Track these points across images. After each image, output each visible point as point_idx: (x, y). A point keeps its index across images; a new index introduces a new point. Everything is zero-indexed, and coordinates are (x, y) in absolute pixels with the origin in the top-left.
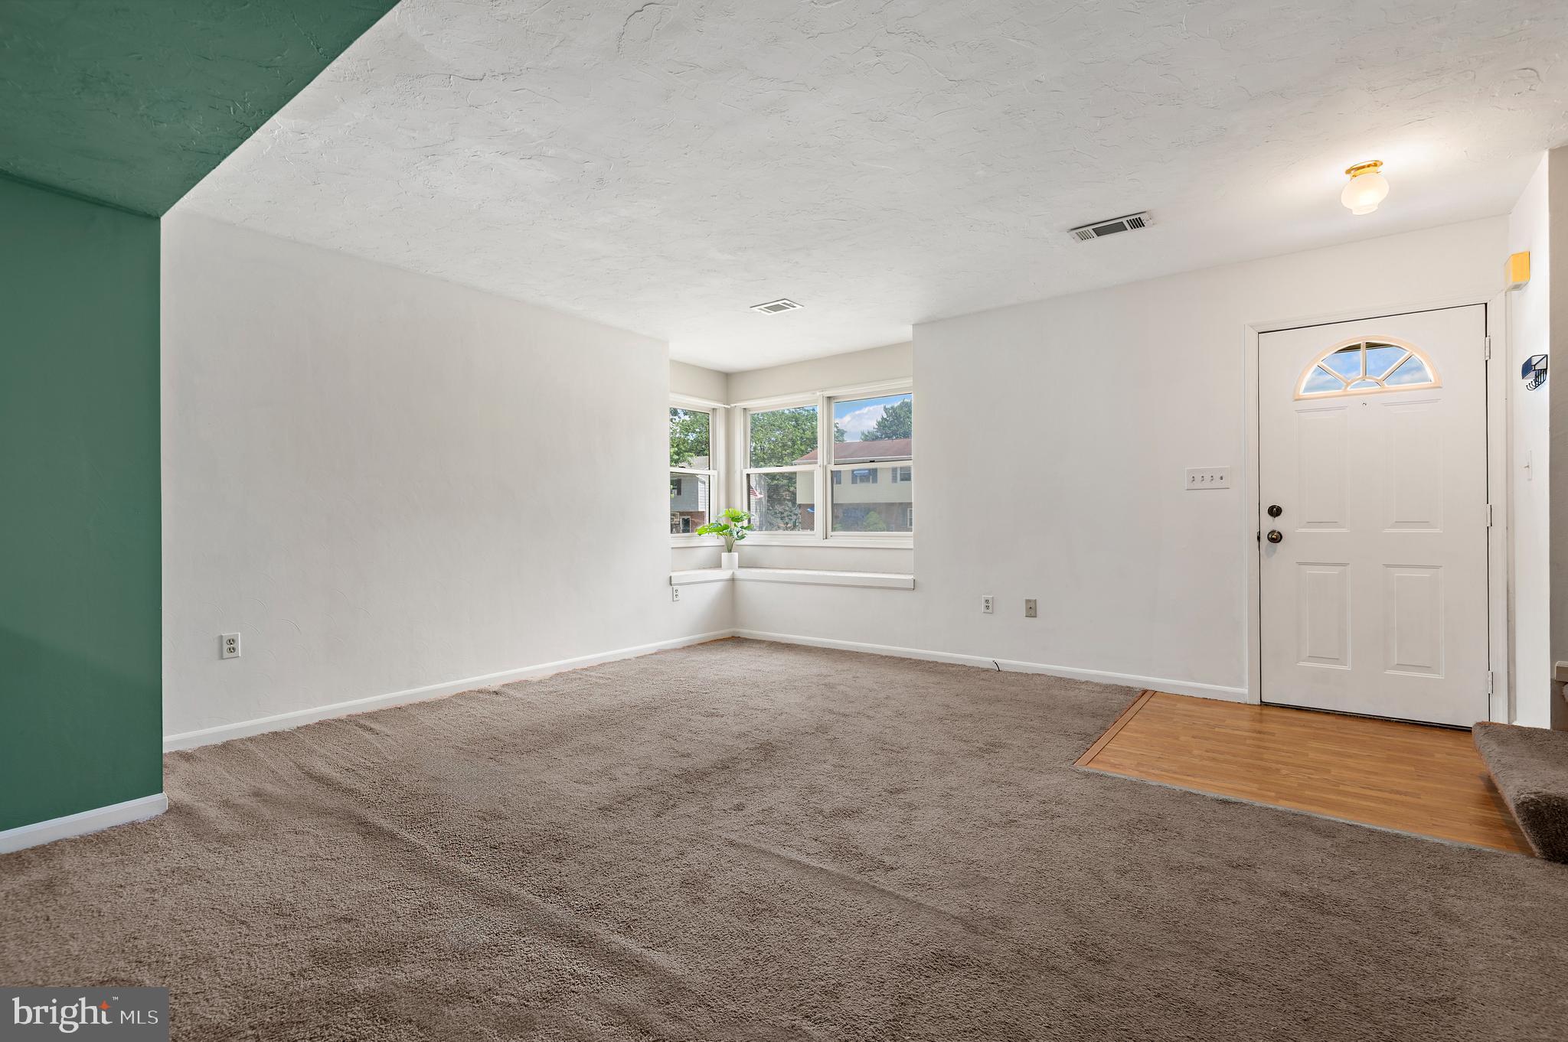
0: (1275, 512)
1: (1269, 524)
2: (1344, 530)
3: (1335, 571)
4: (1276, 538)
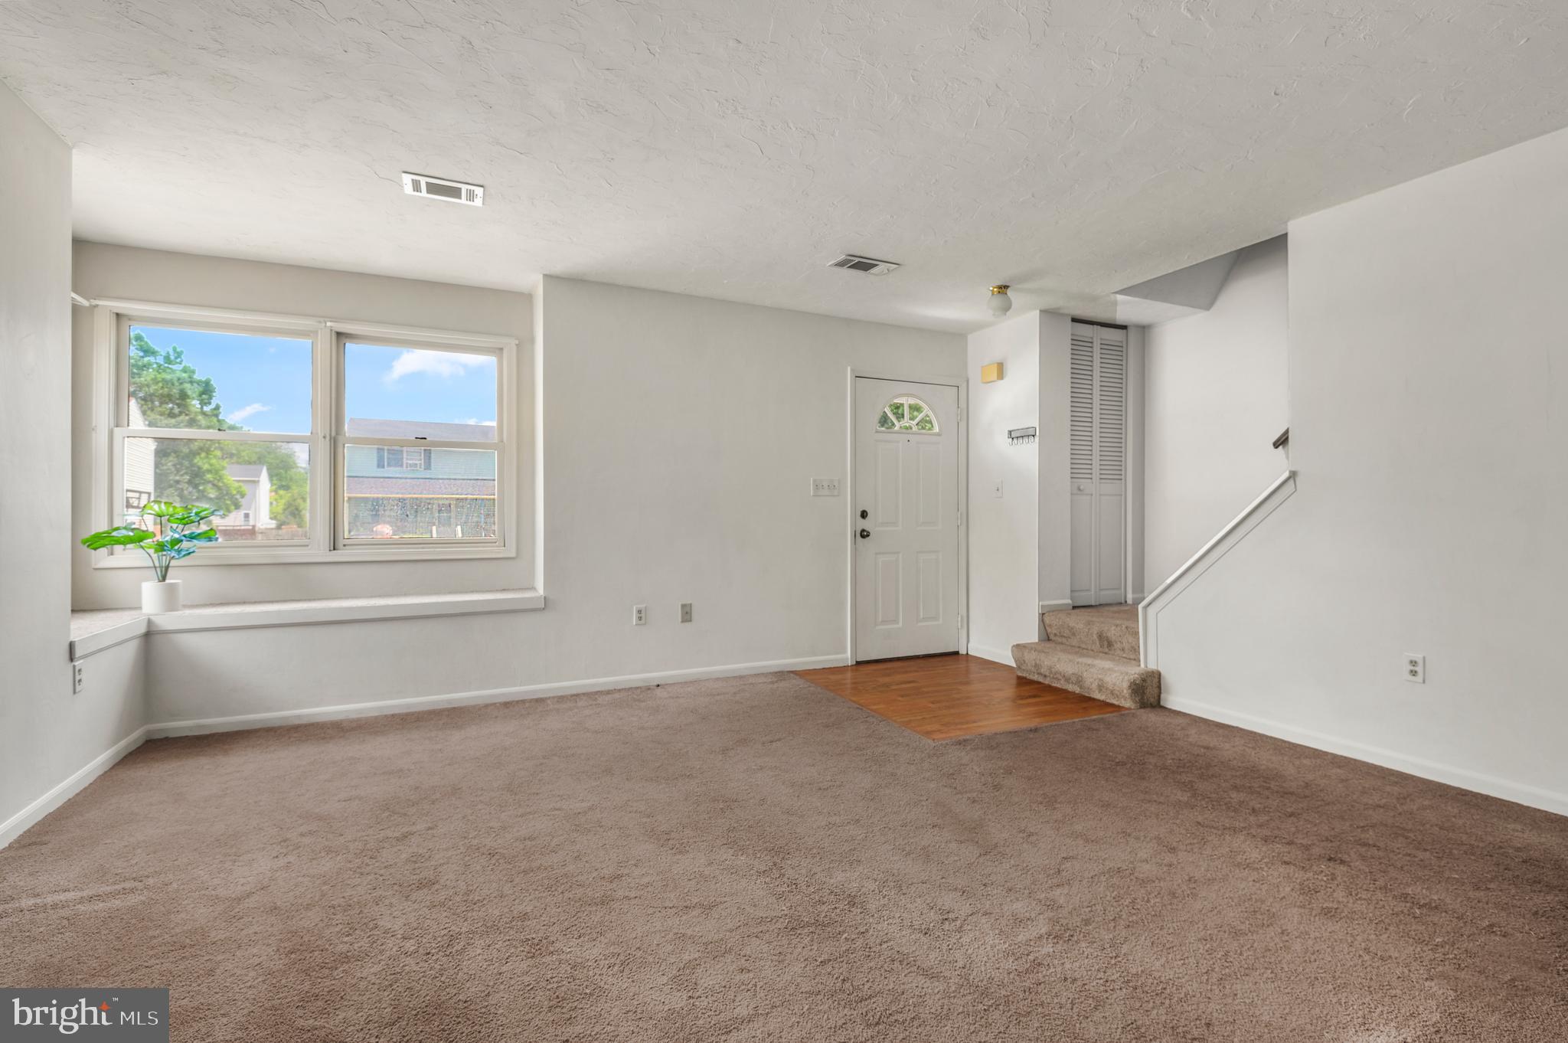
0: (864, 514)
1: (861, 523)
2: (897, 529)
3: (894, 558)
4: (865, 535)
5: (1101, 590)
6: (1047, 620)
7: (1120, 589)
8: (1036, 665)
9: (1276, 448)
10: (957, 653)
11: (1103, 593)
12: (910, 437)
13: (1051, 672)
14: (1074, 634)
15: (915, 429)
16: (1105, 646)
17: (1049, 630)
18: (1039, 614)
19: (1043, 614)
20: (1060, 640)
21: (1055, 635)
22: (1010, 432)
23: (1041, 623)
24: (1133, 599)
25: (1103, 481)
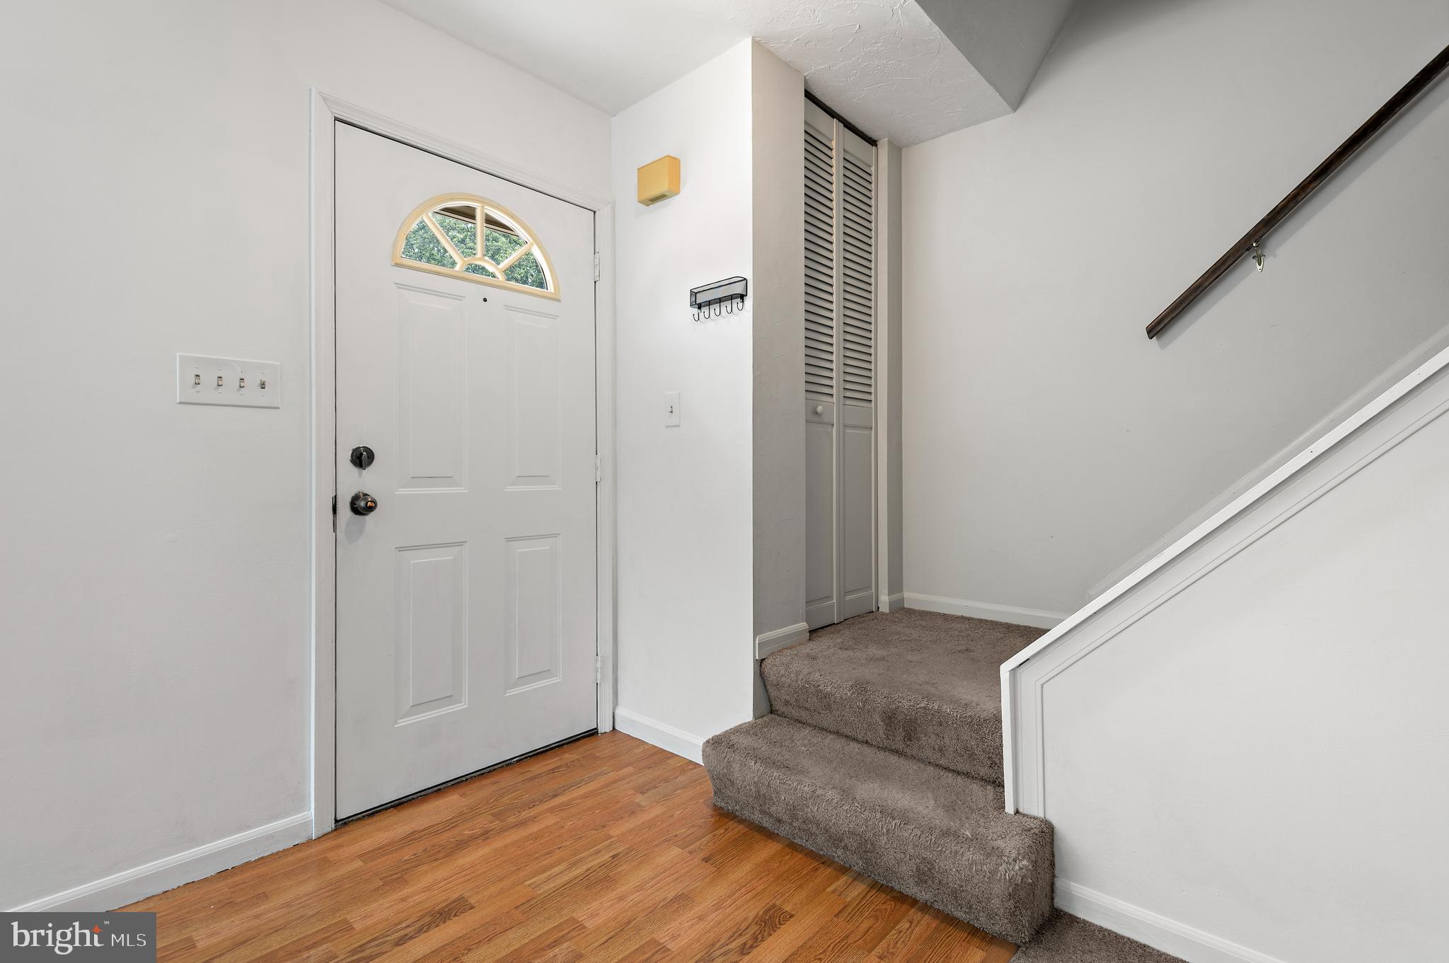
0: (362, 458)
1: (353, 481)
2: (461, 490)
3: (446, 556)
4: (362, 506)
5: (846, 593)
6: (771, 670)
7: (869, 587)
8: (758, 796)
9: (1151, 338)
10: (593, 733)
11: (849, 597)
12: (489, 292)
13: (794, 817)
14: (828, 707)
15: (501, 277)
16: (899, 738)
17: (773, 693)
18: (755, 660)
19: (762, 660)
20: (795, 713)
21: (787, 703)
22: (694, 294)
23: (759, 679)
24: (890, 603)
25: (848, 402)
